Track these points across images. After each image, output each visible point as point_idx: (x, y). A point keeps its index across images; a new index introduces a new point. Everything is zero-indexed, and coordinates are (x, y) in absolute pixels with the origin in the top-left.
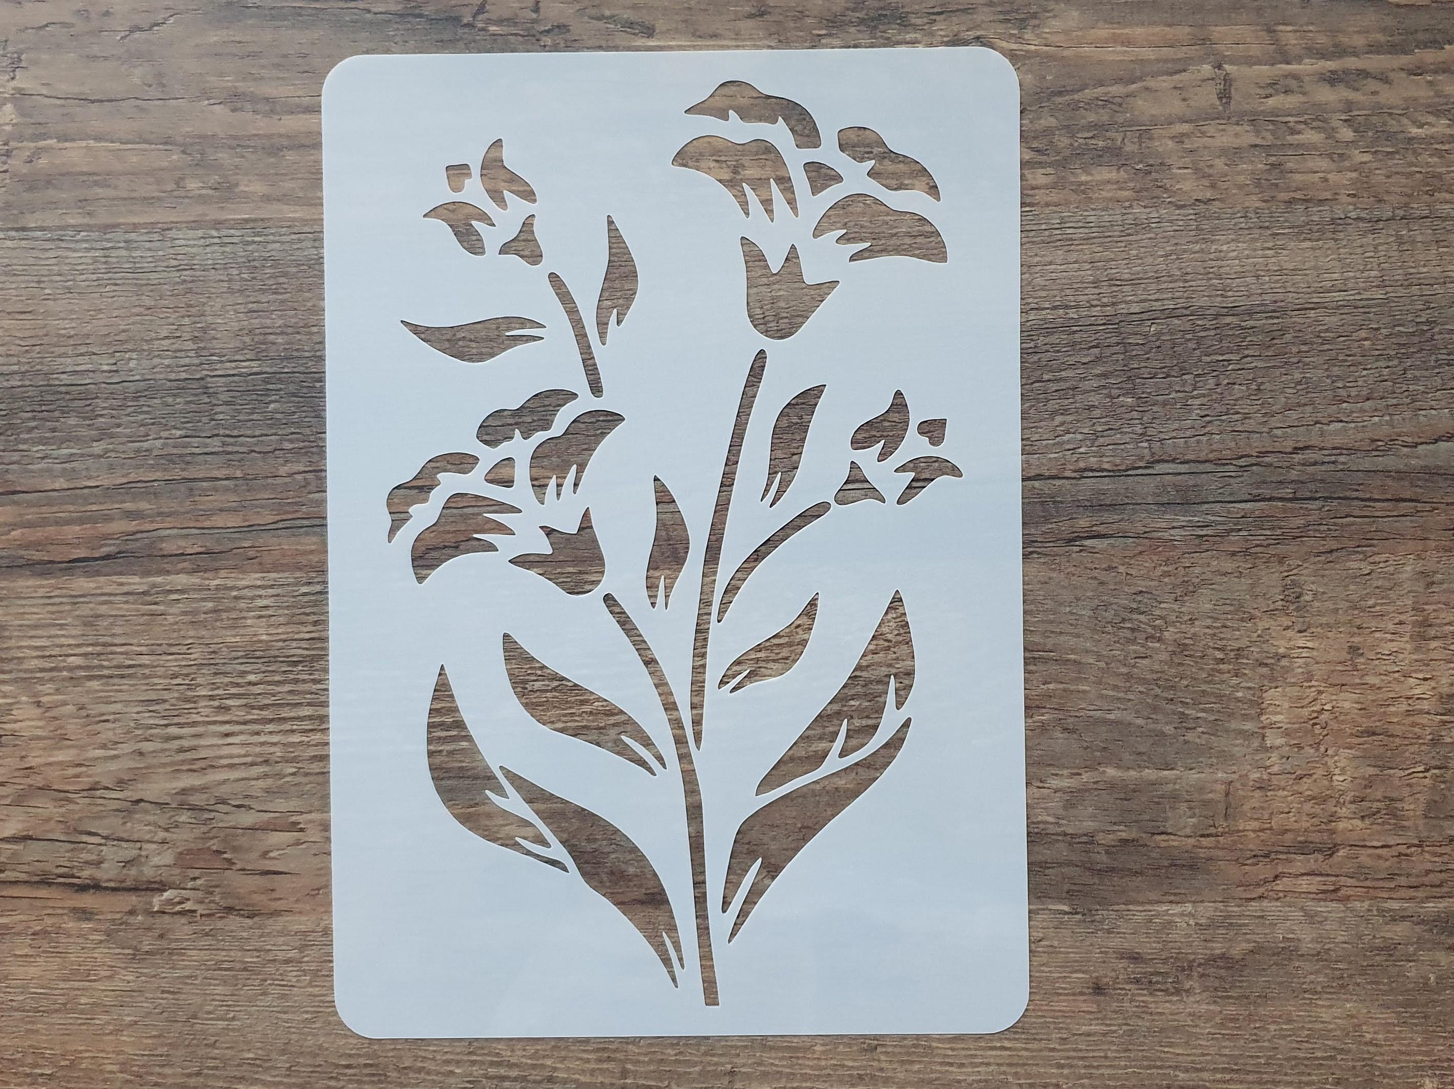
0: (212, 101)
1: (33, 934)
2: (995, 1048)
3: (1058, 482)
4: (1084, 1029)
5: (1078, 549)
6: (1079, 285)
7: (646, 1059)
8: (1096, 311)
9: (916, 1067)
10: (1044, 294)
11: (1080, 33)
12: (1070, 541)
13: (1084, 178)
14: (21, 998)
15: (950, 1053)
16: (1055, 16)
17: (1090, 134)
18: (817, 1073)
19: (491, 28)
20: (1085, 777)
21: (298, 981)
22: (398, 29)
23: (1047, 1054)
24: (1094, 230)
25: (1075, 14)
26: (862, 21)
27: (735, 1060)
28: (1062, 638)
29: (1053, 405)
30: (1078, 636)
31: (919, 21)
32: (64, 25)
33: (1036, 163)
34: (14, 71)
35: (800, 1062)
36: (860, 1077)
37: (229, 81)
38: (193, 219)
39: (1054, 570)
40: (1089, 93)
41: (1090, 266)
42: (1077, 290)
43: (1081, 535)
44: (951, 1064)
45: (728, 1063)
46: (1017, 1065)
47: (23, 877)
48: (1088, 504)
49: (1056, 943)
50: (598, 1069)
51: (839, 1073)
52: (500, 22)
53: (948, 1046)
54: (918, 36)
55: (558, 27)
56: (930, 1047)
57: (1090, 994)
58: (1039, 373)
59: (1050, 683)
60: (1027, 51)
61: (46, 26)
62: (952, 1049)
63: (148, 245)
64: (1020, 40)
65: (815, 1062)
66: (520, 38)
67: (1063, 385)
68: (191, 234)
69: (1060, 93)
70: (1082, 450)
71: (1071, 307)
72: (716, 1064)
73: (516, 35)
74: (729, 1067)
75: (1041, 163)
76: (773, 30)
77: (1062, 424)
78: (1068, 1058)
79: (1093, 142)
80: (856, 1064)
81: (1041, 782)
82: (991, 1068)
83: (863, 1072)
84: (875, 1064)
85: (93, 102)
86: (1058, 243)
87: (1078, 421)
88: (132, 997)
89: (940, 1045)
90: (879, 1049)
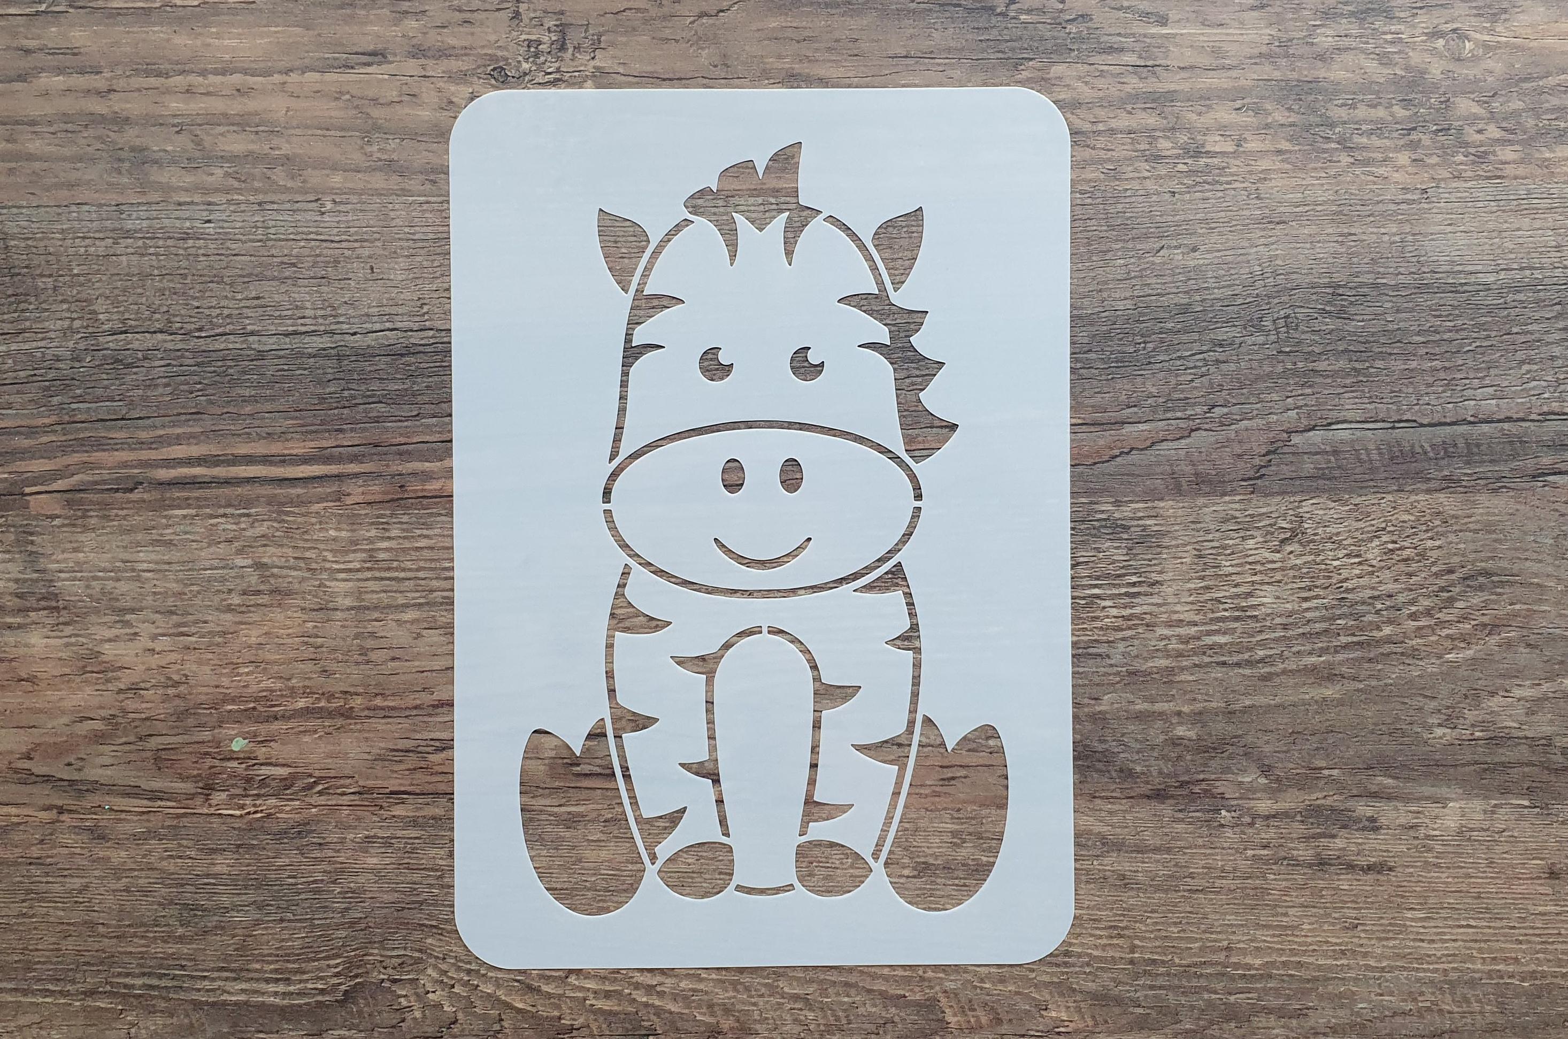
0: (772, 81)
1: (605, 821)
2: (1463, 926)
3: (1524, 424)
4: (1541, 909)
5: (1542, 484)
6: (1543, 249)
7: (1152, 936)
8: (1558, 272)
9: (1391, 943)
10: (1513, 256)
11: (1545, 27)
12: (1534, 477)
13: (1547, 155)
14: (593, 879)
15: (1422, 930)
16: (1523, 11)
17: (1553, 117)
18: (1304, 948)
19: (1022, 17)
20: (1546, 687)
21: (842, 863)
22: (937, 18)
23: (1507, 930)
24: (1556, 201)
25: (1542, 9)
26: (1352, 14)
27: (1231, 937)
28: (1528, 564)
29: (1520, 355)
30: (1540, 561)
31: (1402, 15)
32: (638, 10)
33: (1505, 141)
34: (594, 51)
35: (1290, 938)
36: (1343, 952)
37: (786, 64)
38: (753, 187)
39: (1519, 502)
40: (1552, 81)
41: (1551, 233)
42: (1541, 253)
43: (1545, 471)
44: (1423, 941)
45: (1225, 940)
46: (1480, 941)
47: (599, 770)
48: (1550, 443)
49: (1516, 834)
50: (1110, 945)
51: (1325, 948)
52: (1029, 11)
53: (1420, 924)
54: (1403, 27)
55: (1082, 16)
56: (1405, 925)
57: (1545, 878)
58: (1508, 326)
59: (1515, 604)
60: (1498, 42)
61: (624, 11)
62: (1424, 927)
63: (713, 210)
64: (1492, 32)
65: (1303, 939)
66: (1048, 26)
67: (1529, 337)
68: (752, 200)
69: (1526, 80)
70: (1546, 396)
71: (1537, 269)
72: (1215, 941)
73: (1044, 23)
74: (1225, 943)
75: (1509, 141)
76: (1274, 20)
77: (1528, 372)
78: (1526, 935)
79: (1553, 123)
80: (1338, 941)
81: (1506, 691)
82: (1460, 943)
83: (1343, 948)
84: (1355, 940)
85: (664, 80)
86: (1525, 212)
87: (1542, 370)
88: (692, 878)
89: (1413, 924)
90: (1360, 928)
